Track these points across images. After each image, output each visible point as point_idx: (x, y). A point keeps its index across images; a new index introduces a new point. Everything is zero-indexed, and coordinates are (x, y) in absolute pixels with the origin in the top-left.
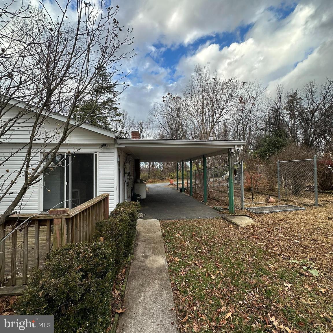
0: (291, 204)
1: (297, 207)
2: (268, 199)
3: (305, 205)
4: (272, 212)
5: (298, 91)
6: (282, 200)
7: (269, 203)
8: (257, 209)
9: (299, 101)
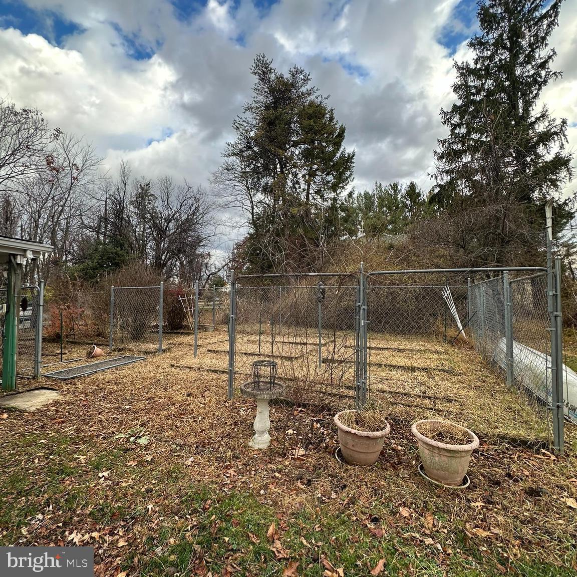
0: (127, 354)
1: (136, 358)
2: (92, 351)
3: (146, 353)
4: (95, 372)
5: (152, 184)
6: (114, 350)
7: (93, 357)
8: (68, 372)
9: (152, 199)
